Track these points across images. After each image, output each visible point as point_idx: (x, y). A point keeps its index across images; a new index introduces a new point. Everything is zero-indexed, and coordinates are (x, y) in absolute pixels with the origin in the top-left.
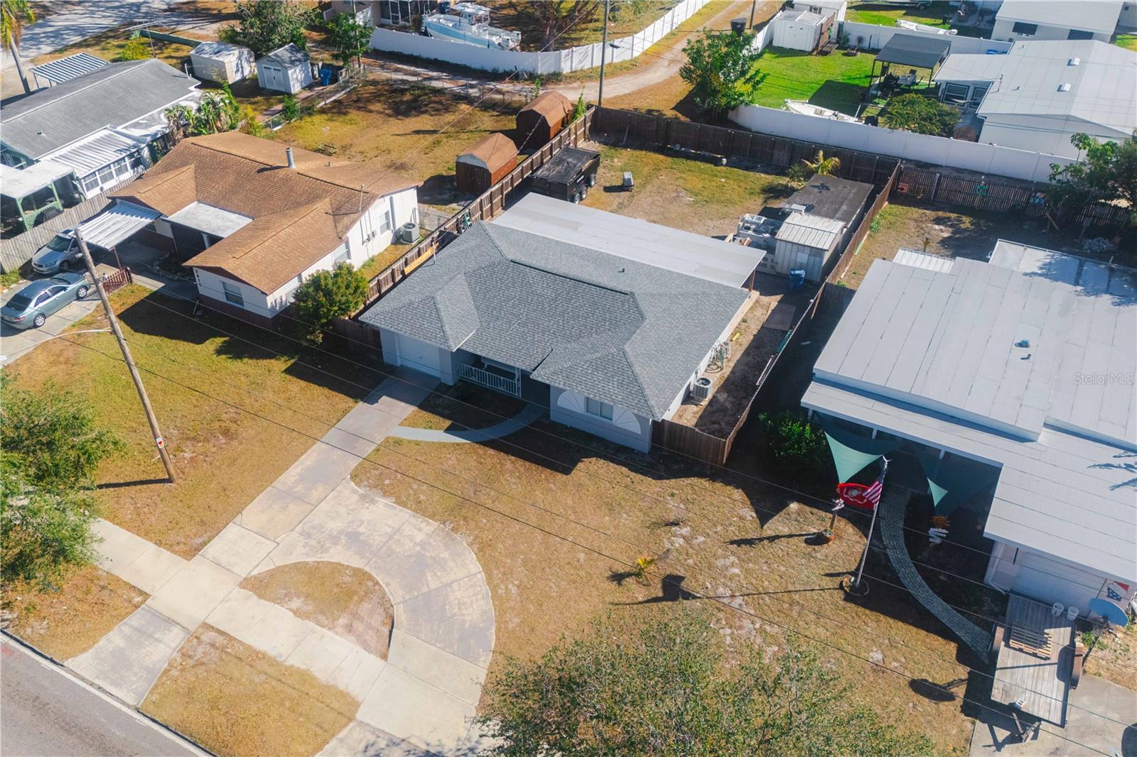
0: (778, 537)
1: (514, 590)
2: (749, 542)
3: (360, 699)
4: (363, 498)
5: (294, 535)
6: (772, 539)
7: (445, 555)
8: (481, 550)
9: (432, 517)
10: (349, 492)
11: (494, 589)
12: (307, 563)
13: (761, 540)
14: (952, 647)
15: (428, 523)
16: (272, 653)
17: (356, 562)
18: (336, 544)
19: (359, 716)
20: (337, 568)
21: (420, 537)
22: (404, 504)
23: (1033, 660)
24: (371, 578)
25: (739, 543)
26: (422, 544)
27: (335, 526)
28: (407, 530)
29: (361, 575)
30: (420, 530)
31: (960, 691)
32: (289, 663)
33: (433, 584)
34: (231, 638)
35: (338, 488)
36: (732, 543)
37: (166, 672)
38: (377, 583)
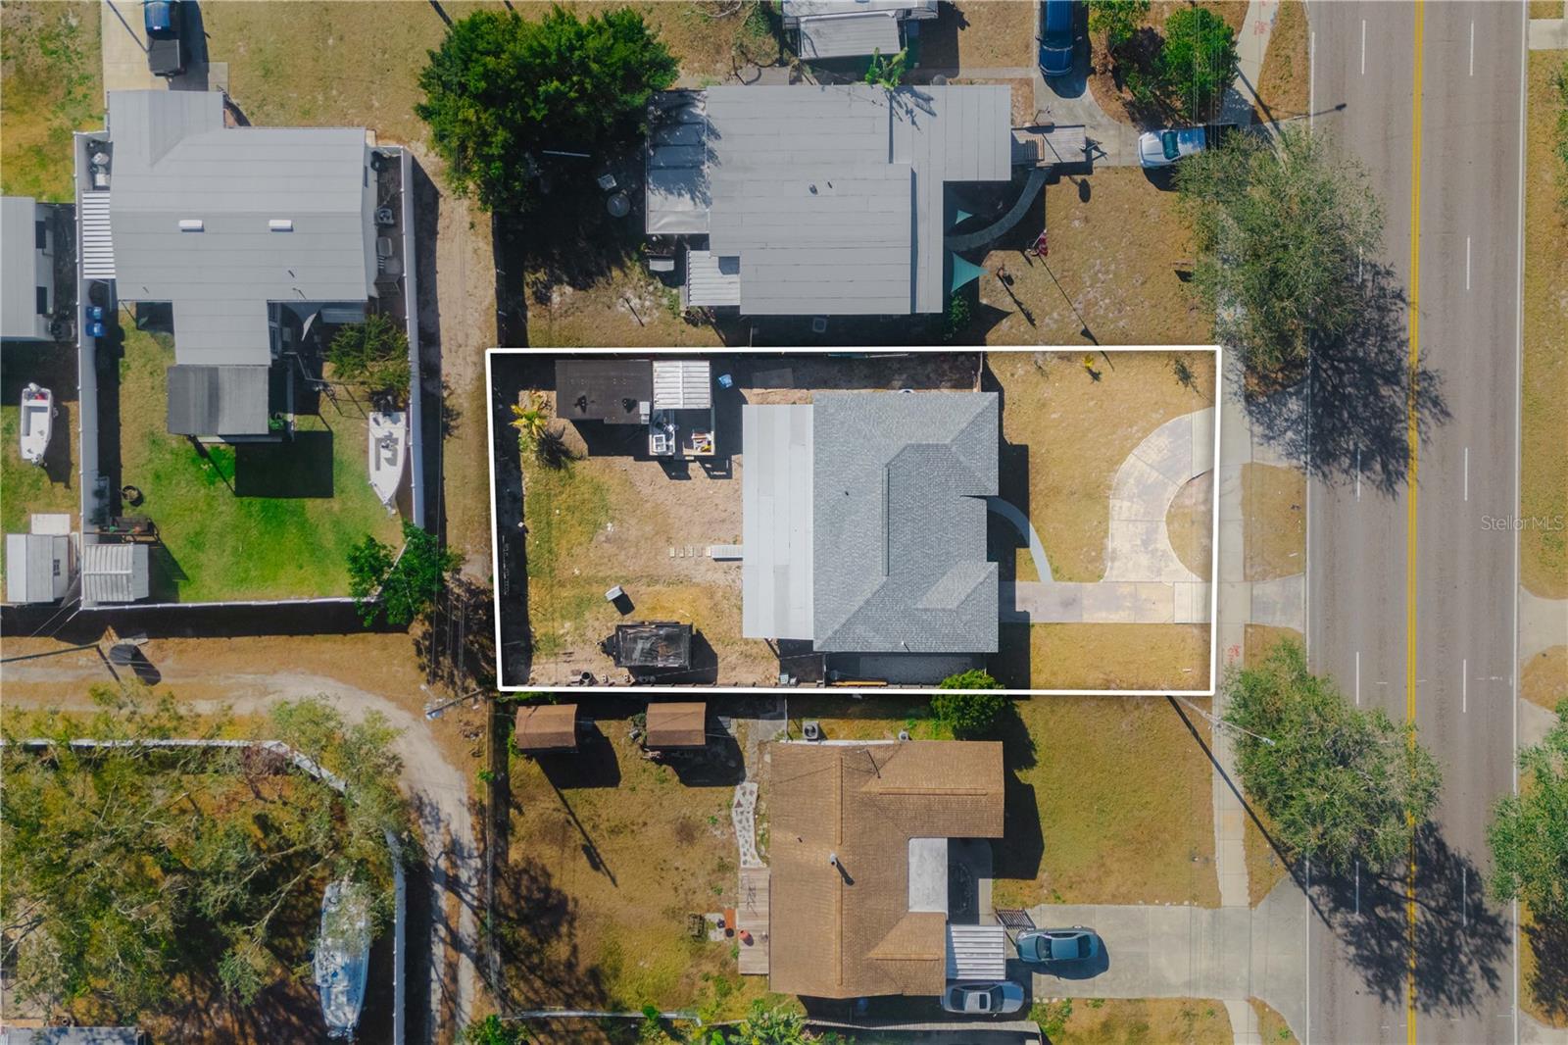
0: (1016, 301)
1: (1135, 428)
2: (1029, 316)
3: (1241, 467)
4: (1113, 560)
5: (1163, 579)
6: (1019, 304)
7: (1132, 481)
8: (1116, 463)
9: (1106, 507)
10: (1113, 571)
11: (1140, 439)
12: (1178, 556)
13: (1022, 310)
14: (1051, 189)
15: (1114, 506)
16: (1241, 530)
17: (1163, 528)
18: (1157, 550)
19: (1249, 461)
20: (1173, 536)
21: (1126, 504)
22: (1106, 532)
23: (1047, 146)
24: (1169, 511)
25: (1031, 321)
26: (1130, 499)
27: (1144, 559)
28: (1124, 516)
29: (1171, 519)
30: (1121, 507)
31: (1079, 178)
32: (1242, 517)
33: (1155, 474)
34: (1245, 558)
35: (1114, 580)
36: (1034, 325)
37: (1280, 576)
38: (1171, 506)
